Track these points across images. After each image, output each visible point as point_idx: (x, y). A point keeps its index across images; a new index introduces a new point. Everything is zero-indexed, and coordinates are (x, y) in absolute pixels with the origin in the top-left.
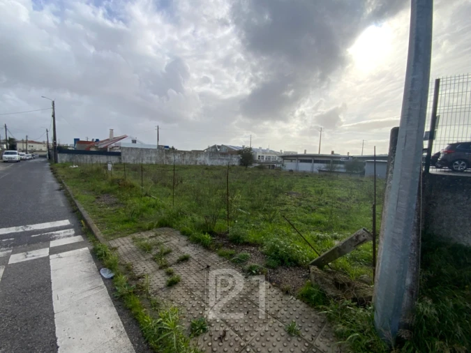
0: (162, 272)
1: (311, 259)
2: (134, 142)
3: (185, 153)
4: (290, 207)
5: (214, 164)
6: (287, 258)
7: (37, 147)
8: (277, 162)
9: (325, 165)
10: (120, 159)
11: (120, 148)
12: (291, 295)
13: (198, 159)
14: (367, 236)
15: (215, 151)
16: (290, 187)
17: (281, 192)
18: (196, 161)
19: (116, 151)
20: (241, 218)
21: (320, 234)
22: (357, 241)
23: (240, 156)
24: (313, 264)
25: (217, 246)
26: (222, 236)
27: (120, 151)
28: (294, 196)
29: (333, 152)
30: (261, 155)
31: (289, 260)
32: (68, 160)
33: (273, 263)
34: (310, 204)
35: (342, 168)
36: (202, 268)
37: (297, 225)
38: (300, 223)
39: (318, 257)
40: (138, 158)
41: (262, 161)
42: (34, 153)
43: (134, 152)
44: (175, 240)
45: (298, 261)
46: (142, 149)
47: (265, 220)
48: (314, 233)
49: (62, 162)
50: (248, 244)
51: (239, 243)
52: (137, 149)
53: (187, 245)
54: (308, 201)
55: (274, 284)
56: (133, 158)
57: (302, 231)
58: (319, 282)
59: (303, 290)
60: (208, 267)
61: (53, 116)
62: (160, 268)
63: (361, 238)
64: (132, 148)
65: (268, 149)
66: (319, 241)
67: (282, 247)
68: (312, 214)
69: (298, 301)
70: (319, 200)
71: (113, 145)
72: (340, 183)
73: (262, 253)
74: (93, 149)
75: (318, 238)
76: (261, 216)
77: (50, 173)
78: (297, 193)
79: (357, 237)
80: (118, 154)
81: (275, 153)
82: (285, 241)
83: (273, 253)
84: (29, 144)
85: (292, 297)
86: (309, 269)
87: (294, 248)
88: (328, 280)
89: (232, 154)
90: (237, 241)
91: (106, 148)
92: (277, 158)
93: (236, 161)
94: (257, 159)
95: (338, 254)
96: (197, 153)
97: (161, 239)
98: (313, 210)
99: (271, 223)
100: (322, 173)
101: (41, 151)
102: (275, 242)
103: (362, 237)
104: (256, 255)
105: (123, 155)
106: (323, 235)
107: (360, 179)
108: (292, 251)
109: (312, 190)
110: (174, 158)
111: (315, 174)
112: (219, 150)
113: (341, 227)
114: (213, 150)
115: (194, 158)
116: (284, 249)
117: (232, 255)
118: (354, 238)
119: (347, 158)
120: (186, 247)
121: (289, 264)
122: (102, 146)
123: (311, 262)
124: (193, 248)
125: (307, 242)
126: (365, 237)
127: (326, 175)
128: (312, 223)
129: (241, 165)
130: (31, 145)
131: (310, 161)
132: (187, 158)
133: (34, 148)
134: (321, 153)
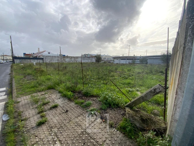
0: (39, 116)
1: (126, 103)
2: (49, 53)
3: (72, 57)
4: (116, 77)
5: (84, 62)
6: (112, 104)
7: (8, 58)
8: (111, 61)
9: (132, 60)
10: (43, 61)
11: (43, 56)
12: (114, 127)
13: (78, 60)
14: (161, 89)
15: (85, 56)
16: (116, 69)
17: (112, 71)
18: (77, 61)
19: (41, 57)
20: (92, 83)
21: (130, 89)
22: (154, 92)
23: (95, 58)
24: (127, 106)
25: (75, 98)
26: (80, 92)
27: (43, 57)
28: (118, 73)
29: (134, 55)
30: (104, 57)
31: (114, 105)
32: (20, 62)
33: (104, 107)
34: (125, 76)
35: (138, 62)
36: (63, 112)
37: (119, 85)
38: (120, 84)
39: (130, 102)
40: (51, 60)
41: (105, 60)
42: (7, 60)
43: (49, 58)
44: (54, 96)
45: (118, 104)
46: (53, 56)
47: (104, 83)
48: (127, 88)
49: (17, 63)
50: (93, 96)
51: (88, 96)
52: (50, 56)
53: (60, 98)
54: (124, 74)
55: (104, 120)
56: (49, 60)
57: (121, 88)
58: (131, 119)
59: (121, 123)
60: (67, 111)
61: (11, 43)
62: (39, 113)
63: (158, 91)
64: (48, 56)
65: (107, 55)
66: (130, 93)
67: (110, 97)
68: (126, 80)
69: (118, 132)
70: (129, 74)
71: (40, 55)
72: (138, 67)
73: (99, 101)
74: (31, 57)
75: (129, 91)
76: (102, 82)
77: (10, 68)
78: (119, 72)
79: (155, 90)
80: (42, 59)
81: (110, 56)
82: (112, 94)
83: (105, 101)
84: (4, 57)
85: (114, 129)
86: (125, 109)
87: (117, 98)
88: (137, 118)
89: (92, 58)
90: (87, 95)
91: (37, 56)
92: (111, 59)
93: (94, 60)
94: (103, 59)
95: (142, 100)
96: (77, 57)
97: (47, 96)
98: (127, 78)
99: (106, 85)
100: (130, 64)
101: (10, 59)
102: (106, 95)
103: (158, 89)
104: (96, 102)
105: (44, 59)
106: (131, 89)
107: (146, 65)
108: (115, 99)
109: (126, 70)
110: (67, 60)
111: (127, 64)
112: (87, 56)
113: (140, 85)
114: (84, 56)
115: (76, 60)
116: (111, 98)
117: (82, 103)
118: (153, 91)
119: (140, 57)
120: (59, 99)
121: (113, 107)
122: (35, 56)
123: (126, 105)
124: (62, 100)
125: (123, 94)
126: (160, 90)
127: (132, 64)
128: (126, 84)
129: (96, 62)
130: (6, 57)
131: (125, 59)
132: (73, 59)
133: (7, 58)
134: (129, 56)
